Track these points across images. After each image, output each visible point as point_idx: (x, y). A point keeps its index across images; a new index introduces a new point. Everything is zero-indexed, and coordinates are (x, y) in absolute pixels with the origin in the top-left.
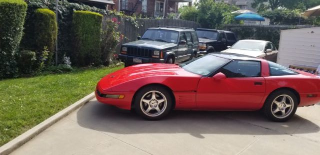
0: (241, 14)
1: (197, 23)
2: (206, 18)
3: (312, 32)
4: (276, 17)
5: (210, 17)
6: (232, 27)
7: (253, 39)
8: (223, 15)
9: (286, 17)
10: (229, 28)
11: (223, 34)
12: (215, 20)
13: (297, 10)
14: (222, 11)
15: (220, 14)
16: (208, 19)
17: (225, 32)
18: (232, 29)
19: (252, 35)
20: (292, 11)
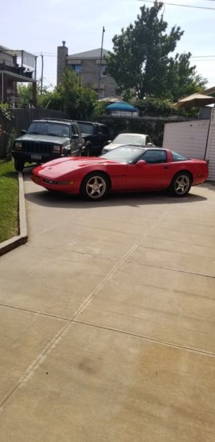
0: (112, 103)
1: (65, 113)
2: (76, 107)
3: (191, 125)
4: (148, 107)
5: (80, 106)
6: (102, 118)
7: (126, 133)
8: (94, 104)
9: (158, 107)
10: (100, 120)
11: (98, 127)
12: (86, 110)
13: (167, 100)
14: (92, 100)
15: (91, 104)
16: (77, 109)
17: (100, 124)
18: (103, 121)
19: (125, 128)
20: (164, 101)
